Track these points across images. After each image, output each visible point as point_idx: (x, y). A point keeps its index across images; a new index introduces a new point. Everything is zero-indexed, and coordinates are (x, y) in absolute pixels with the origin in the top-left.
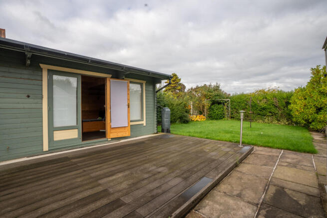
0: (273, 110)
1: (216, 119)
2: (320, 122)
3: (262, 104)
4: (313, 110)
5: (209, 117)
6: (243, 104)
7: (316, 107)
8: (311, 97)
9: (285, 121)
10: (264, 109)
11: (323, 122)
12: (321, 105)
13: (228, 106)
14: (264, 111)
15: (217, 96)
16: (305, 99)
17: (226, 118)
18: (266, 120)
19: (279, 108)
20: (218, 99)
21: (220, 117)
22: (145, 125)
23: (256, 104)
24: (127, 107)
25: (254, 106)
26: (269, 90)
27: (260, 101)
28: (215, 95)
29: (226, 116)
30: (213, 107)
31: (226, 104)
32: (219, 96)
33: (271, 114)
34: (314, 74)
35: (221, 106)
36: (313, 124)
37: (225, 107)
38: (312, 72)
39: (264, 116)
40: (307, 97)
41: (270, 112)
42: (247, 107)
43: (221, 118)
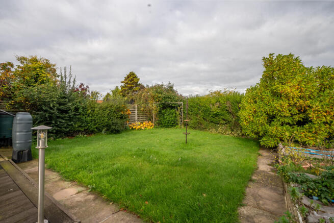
0: (227, 117)
1: (167, 127)
2: (272, 137)
3: (215, 109)
4: (263, 119)
5: (159, 124)
6: (196, 109)
7: (268, 114)
8: (262, 100)
10: (217, 115)
11: (276, 136)
12: (273, 112)
13: (181, 111)
14: (217, 118)
15: (168, 98)
16: (256, 102)
17: (179, 126)
18: (219, 129)
19: (233, 115)
20: (169, 102)
21: (172, 124)
23: (208, 109)
25: (206, 111)
26: (225, 92)
27: (213, 105)
28: (164, 98)
29: (179, 123)
30: (163, 111)
31: (179, 108)
32: (170, 98)
33: (224, 122)
34: (266, 66)
35: (173, 111)
36: (264, 139)
37: (178, 112)
38: (263, 63)
39: (218, 124)
40: (257, 99)
41: (224, 120)
42: (200, 112)
43: (173, 126)
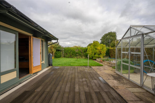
1: (58, 58)
3: (77, 51)
5: (55, 57)
6: (69, 51)
7: (95, 53)
9: (84, 57)
13: (63, 52)
16: (92, 50)
19: (82, 53)
20: (59, 49)
22: (44, 63)
24: (40, 54)
25: (74, 52)
27: (76, 50)
28: (58, 47)
29: (62, 56)
30: (56, 52)
32: (60, 47)
35: (60, 52)
36: (94, 58)
37: (62, 52)
39: (77, 56)
41: (79, 54)
43: (60, 57)
